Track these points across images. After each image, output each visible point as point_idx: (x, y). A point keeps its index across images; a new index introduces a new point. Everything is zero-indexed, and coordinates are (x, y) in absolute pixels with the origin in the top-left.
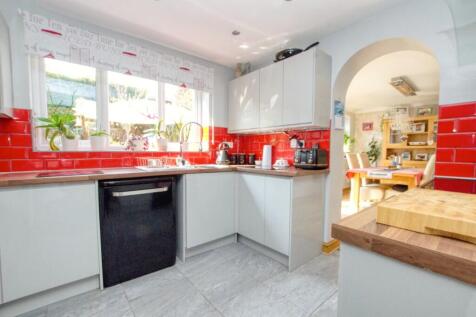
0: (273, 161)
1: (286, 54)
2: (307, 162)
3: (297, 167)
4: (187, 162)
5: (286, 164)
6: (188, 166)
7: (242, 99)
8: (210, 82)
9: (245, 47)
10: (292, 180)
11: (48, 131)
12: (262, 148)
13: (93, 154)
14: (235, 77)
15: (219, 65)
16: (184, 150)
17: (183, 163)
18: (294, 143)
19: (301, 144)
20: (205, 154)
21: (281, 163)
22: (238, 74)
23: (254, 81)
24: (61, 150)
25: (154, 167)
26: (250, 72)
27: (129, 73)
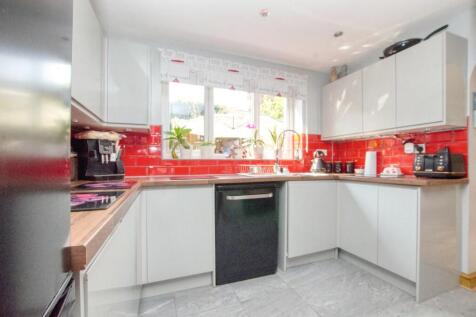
0: (379, 170)
1: (397, 48)
2: (435, 169)
3: (418, 176)
4: (284, 169)
5: (398, 172)
6: (286, 173)
7: (339, 104)
8: (303, 90)
9: (345, 48)
10: (419, 189)
11: (171, 143)
12: (363, 155)
13: (202, 162)
14: (330, 81)
15: (313, 72)
16: (279, 159)
17: (282, 170)
18: (409, 148)
19: (420, 149)
20: (298, 162)
21: (391, 171)
22: (333, 78)
23: (355, 83)
24: (180, 158)
25: (256, 174)
26: (346, 75)
27: (233, 88)
